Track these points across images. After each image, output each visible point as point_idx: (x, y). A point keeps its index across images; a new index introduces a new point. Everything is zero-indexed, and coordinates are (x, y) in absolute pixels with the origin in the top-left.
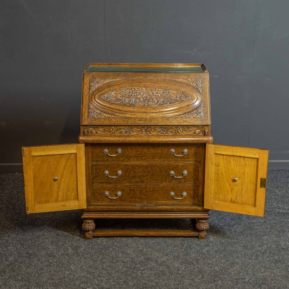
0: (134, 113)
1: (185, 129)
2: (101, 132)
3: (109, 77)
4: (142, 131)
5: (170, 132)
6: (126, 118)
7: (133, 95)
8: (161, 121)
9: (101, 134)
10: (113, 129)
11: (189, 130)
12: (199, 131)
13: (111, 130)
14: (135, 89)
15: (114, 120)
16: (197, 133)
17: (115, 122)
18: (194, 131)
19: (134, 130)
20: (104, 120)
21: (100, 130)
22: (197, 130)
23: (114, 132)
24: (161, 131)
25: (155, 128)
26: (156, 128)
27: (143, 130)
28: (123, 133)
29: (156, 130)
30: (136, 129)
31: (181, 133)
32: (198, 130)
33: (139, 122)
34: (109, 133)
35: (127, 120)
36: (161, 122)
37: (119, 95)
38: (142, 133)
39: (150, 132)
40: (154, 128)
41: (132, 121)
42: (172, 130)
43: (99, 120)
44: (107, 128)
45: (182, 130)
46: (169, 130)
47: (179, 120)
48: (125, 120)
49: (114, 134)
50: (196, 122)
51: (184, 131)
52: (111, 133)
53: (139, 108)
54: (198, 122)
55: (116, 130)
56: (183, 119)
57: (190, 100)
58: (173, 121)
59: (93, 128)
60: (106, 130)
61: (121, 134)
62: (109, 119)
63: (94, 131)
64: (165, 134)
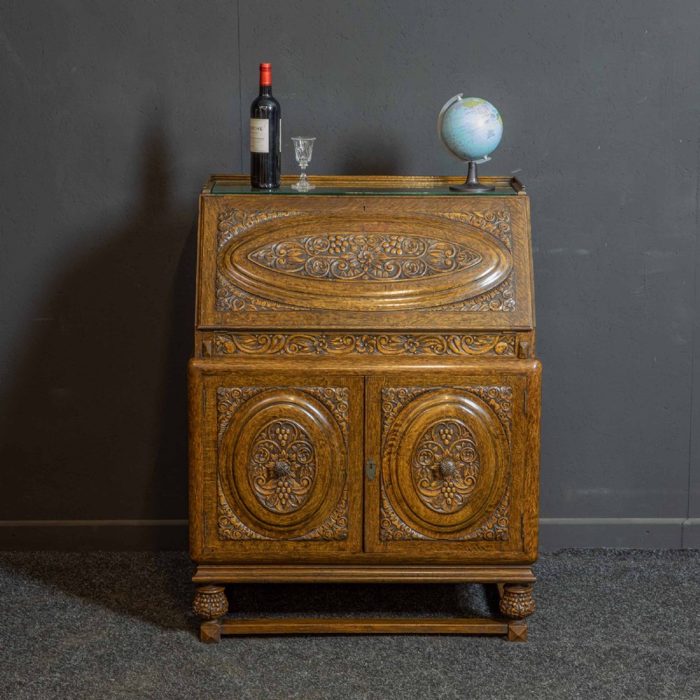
0: (335, 299)
1: (468, 340)
2: (248, 347)
3: (269, 209)
4: (356, 345)
5: (430, 347)
6: (313, 310)
7: (332, 251)
9: (249, 354)
10: (279, 340)
11: (477, 343)
12: (505, 344)
13: (276, 341)
14: (338, 237)
15: (283, 317)
16: (499, 350)
17: (286, 321)
18: (491, 344)
19: (336, 341)
20: (258, 315)
21: (246, 341)
22: (499, 341)
23: (283, 348)
24: (406, 345)
25: (389, 337)
26: (393, 338)
27: (358, 343)
28: (306, 349)
29: (393, 342)
30: (341, 340)
31: (457, 351)
32: (501, 344)
33: (349, 321)
34: (269, 351)
35: (317, 317)
36: (405, 320)
37: (296, 251)
38: (355, 349)
39: (377, 348)
40: (387, 338)
41: (331, 317)
42: (434, 342)
43: (243, 316)
44: (265, 336)
45: (461, 344)
46: (426, 342)
47: (452, 316)
48: (311, 317)
49: (282, 352)
50: (496, 321)
51: (465, 346)
52: (275, 351)
53: (349, 286)
54: (503, 321)
55: (288, 341)
56: (463, 315)
57: (482, 266)
58: (436, 318)
59: (229, 338)
60: (262, 342)
61: (300, 354)
62: (271, 314)
63: (229, 344)
64: (416, 352)
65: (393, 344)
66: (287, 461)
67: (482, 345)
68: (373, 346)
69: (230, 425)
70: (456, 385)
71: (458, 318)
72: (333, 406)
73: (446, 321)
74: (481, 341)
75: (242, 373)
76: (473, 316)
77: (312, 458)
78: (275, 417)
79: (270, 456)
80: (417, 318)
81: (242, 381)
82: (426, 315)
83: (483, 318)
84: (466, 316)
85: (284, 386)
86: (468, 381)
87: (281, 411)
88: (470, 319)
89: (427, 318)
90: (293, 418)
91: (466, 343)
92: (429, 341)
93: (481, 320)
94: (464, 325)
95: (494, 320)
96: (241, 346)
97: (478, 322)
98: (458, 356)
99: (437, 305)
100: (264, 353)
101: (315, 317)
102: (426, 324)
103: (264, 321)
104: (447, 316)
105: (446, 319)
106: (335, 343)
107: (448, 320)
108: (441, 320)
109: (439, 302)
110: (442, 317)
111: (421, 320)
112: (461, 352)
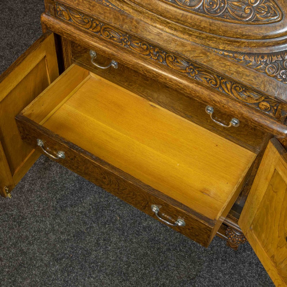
0: (140, 9)
1: (238, 88)
2: (77, 20)
4: (150, 52)
5: (206, 78)
6: (122, 12)
8: (190, 49)
9: (78, 25)
10: (97, 25)
11: (245, 94)
13: (94, 24)
16: (263, 107)
18: (257, 100)
19: (136, 43)
21: (76, 16)
22: (263, 101)
23: (100, 31)
24: (187, 69)
25: (176, 58)
26: (178, 60)
28: (115, 39)
29: (177, 62)
30: (140, 44)
31: (227, 92)
32: (265, 103)
34: (91, 30)
35: (123, 20)
36: (188, 51)
38: (149, 55)
39: (165, 61)
40: (174, 58)
41: (133, 24)
42: (210, 76)
44: (87, 17)
45: (231, 88)
47: (229, 64)
48: (119, 17)
49: (99, 34)
50: (265, 86)
51: (234, 91)
52: (94, 31)
54: (271, 89)
55: (103, 28)
56: (239, 67)
57: (277, 27)
58: (215, 60)
59: (65, 9)
60: (86, 21)
61: (112, 41)
62: (92, 3)
63: (66, 13)
64: (194, 77)
65: (178, 64)
67: (249, 96)
68: (163, 58)
71: (233, 69)
73: (222, 67)
74: (249, 94)
76: (247, 72)
80: (200, 53)
82: (208, 54)
83: (255, 78)
84: (241, 69)
88: (243, 74)
89: (208, 56)
91: (236, 90)
92: (206, 74)
93: (253, 79)
94: (235, 77)
95: (264, 84)
96: (73, 18)
97: (249, 80)
98: (227, 96)
99: (221, 48)
100: (88, 29)
101: (121, 19)
102: (204, 62)
103: (85, 7)
104: (225, 63)
105: (223, 65)
106: (136, 44)
107: (224, 67)
108: (218, 64)
109: (223, 46)
110: (221, 62)
111: (201, 56)
112: (230, 94)
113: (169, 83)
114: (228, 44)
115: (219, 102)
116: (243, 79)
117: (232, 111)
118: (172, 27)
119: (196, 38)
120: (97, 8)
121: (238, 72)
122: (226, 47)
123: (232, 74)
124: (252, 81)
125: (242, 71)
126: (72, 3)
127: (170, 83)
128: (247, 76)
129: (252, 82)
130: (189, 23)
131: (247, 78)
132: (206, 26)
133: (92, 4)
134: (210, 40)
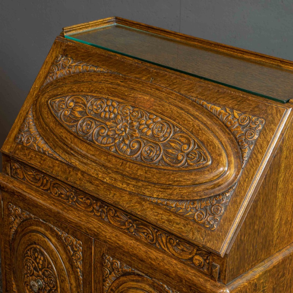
0: (85, 161)
1: (172, 241)
2: (30, 178)
3: (89, 61)
4: (93, 208)
5: (144, 233)
6: (69, 165)
7: (103, 115)
8: (127, 199)
9: (31, 184)
10: (47, 181)
11: (179, 247)
12: (201, 260)
13: (45, 181)
14: (114, 103)
15: (49, 162)
16: (197, 262)
18: (190, 254)
19: (81, 198)
20: (36, 155)
21: (29, 173)
22: (196, 254)
23: (49, 188)
24: (126, 223)
25: (116, 211)
26: (118, 214)
27: (95, 207)
28: (63, 196)
29: (117, 216)
30: (84, 199)
31: (163, 247)
32: (198, 257)
33: (88, 185)
34: (42, 187)
35: (70, 172)
37: (80, 106)
38: (92, 211)
39: (107, 216)
40: (114, 211)
41: (78, 177)
42: (147, 230)
43: (27, 152)
44: (38, 173)
45: (166, 242)
46: (142, 228)
47: (161, 212)
48: (66, 170)
49: (49, 192)
50: (193, 234)
51: (169, 246)
52: (45, 188)
53: (98, 152)
54: (199, 236)
55: (52, 184)
56: (170, 215)
57: (205, 172)
58: (149, 209)
59: (20, 166)
60: (37, 178)
61: (60, 198)
62: (43, 157)
63: (20, 171)
64: (133, 233)
65: (118, 219)
66: (43, 281)
67: (183, 250)
68: (104, 213)
69: (16, 235)
70: (155, 278)
71: (165, 217)
72: (72, 252)
73: (155, 216)
74: (182, 247)
75: (21, 198)
76: (178, 220)
77: (56, 287)
78: (35, 243)
79: (33, 272)
80: (135, 203)
81: (21, 204)
82: (143, 203)
83: (184, 226)
84: (172, 217)
85: (44, 221)
86: (165, 280)
87: (38, 240)
88: (174, 223)
89: (143, 206)
90: (45, 250)
91: (170, 243)
92: (143, 228)
93: (182, 227)
94: (167, 226)
95: (192, 231)
96: (26, 176)
97: (179, 228)
98: (164, 252)
99: (155, 196)
100: (39, 187)
101: (68, 172)
102: (139, 211)
103: (36, 162)
104: (158, 211)
105: (156, 214)
106: (81, 200)
107: (157, 216)
108: (151, 212)
109: (157, 194)
110: (154, 211)
111: (137, 206)
112: (166, 249)
113: (108, 241)
114: (161, 192)
115: (154, 259)
116: (173, 228)
117: (167, 269)
118: (112, 177)
119: (134, 187)
120: (47, 162)
121: (169, 221)
122: (160, 195)
123: (164, 222)
124: (182, 228)
125: (174, 219)
126: (25, 158)
127: (110, 240)
128: (177, 224)
129: (181, 230)
130: (127, 172)
131: (178, 226)
132: (142, 174)
133: (43, 159)
134: (145, 189)
